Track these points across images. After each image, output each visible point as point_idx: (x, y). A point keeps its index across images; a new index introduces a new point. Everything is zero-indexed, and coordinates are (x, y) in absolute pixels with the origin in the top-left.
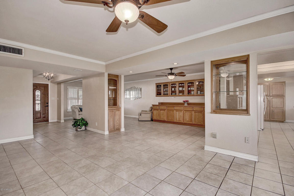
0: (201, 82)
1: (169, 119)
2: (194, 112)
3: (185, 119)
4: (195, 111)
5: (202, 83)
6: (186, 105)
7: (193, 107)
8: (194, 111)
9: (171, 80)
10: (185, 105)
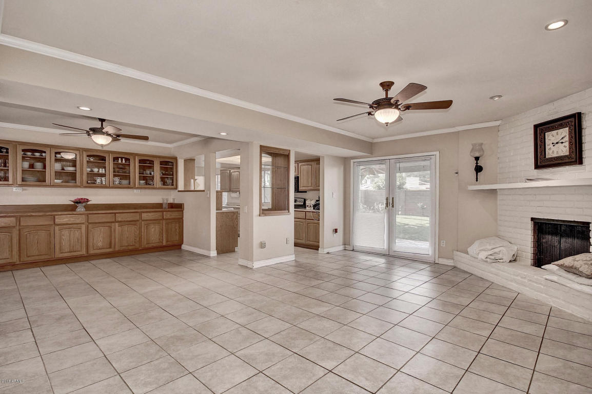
0: (122, 158)
2: (117, 224)
3: (91, 244)
4: (121, 222)
5: (124, 161)
6: (81, 209)
7: (115, 213)
8: (118, 222)
9: (102, 146)
10: (78, 210)
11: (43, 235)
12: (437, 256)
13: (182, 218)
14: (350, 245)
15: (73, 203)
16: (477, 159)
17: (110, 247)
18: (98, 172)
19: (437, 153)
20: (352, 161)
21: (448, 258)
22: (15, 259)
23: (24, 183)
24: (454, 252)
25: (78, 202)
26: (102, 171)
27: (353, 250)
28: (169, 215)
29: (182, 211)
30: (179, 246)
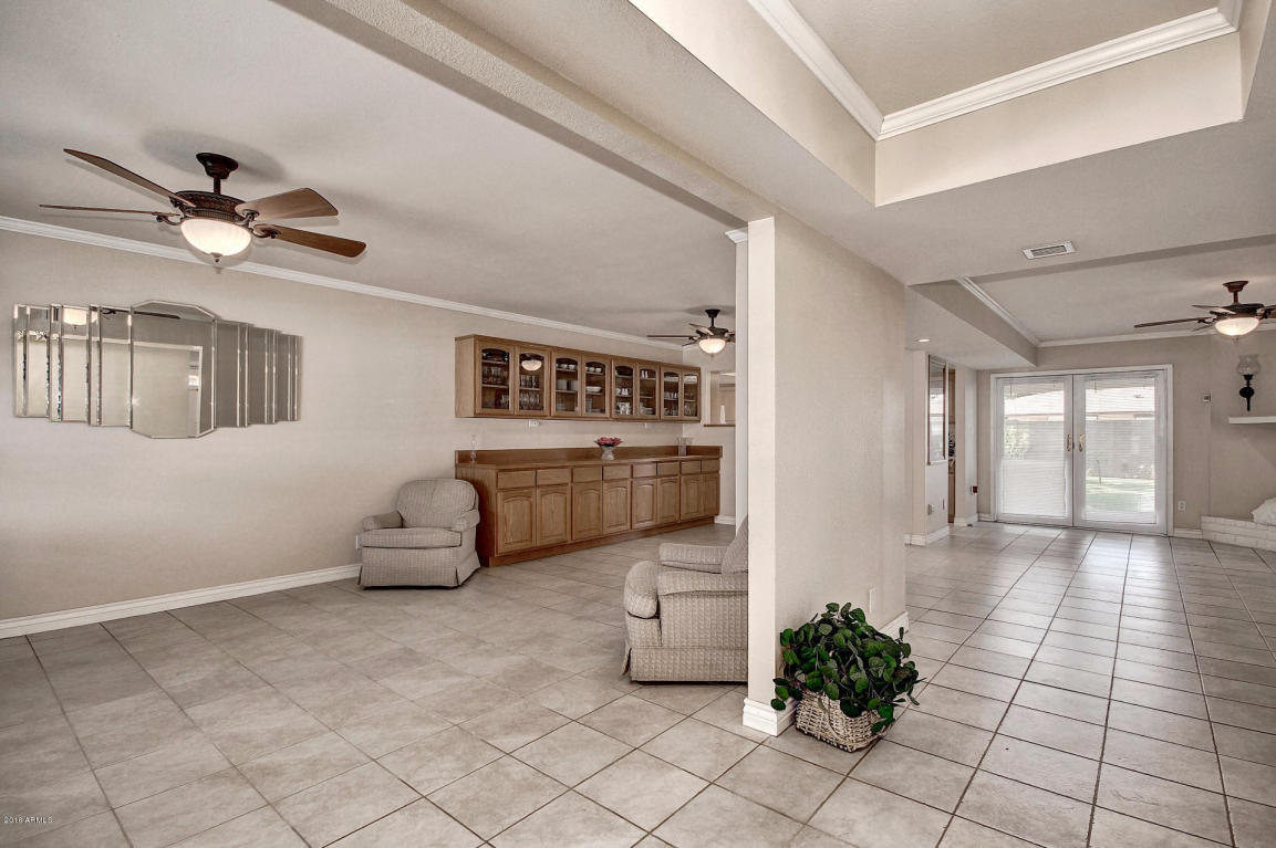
2: (659, 481)
3: (635, 513)
4: (662, 477)
6: (609, 456)
8: (659, 476)
11: (593, 497)
12: (1171, 524)
13: (717, 472)
14: (989, 513)
15: (596, 446)
16: (1248, 378)
17: (652, 519)
19: (1170, 367)
20: (992, 376)
21: (1191, 528)
23: (557, 413)
24: (1204, 519)
25: (603, 444)
26: (625, 393)
27: (996, 522)
28: (708, 465)
29: (718, 459)
30: (712, 518)
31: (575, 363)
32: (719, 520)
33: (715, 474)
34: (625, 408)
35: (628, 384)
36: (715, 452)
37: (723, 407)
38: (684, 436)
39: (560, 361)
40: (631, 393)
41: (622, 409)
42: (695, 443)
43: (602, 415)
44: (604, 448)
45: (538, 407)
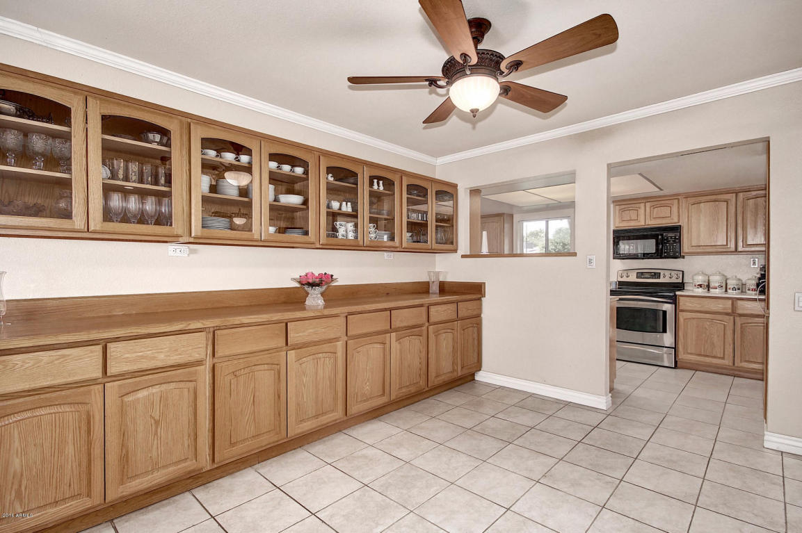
1: (232, 444)
2: (393, 336)
6: (315, 299)
7: (390, 310)
11: (265, 378)
13: (479, 316)
15: (298, 285)
17: (383, 394)
18: (340, 209)
22: (205, 462)
23: (207, 232)
25: (311, 283)
26: (347, 208)
28: (466, 309)
29: (480, 299)
30: (473, 375)
31: (249, 152)
32: (481, 377)
33: (476, 320)
34: (346, 229)
35: (350, 194)
36: (476, 290)
37: (485, 233)
38: (437, 270)
39: (207, 143)
40: (355, 209)
41: (341, 231)
42: (450, 278)
43: (304, 238)
44: (309, 289)
45: (163, 220)
